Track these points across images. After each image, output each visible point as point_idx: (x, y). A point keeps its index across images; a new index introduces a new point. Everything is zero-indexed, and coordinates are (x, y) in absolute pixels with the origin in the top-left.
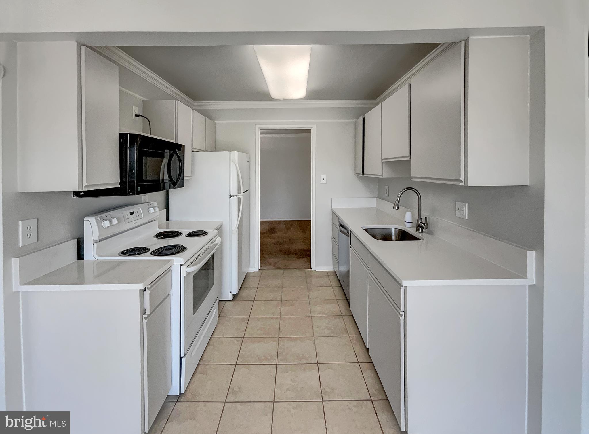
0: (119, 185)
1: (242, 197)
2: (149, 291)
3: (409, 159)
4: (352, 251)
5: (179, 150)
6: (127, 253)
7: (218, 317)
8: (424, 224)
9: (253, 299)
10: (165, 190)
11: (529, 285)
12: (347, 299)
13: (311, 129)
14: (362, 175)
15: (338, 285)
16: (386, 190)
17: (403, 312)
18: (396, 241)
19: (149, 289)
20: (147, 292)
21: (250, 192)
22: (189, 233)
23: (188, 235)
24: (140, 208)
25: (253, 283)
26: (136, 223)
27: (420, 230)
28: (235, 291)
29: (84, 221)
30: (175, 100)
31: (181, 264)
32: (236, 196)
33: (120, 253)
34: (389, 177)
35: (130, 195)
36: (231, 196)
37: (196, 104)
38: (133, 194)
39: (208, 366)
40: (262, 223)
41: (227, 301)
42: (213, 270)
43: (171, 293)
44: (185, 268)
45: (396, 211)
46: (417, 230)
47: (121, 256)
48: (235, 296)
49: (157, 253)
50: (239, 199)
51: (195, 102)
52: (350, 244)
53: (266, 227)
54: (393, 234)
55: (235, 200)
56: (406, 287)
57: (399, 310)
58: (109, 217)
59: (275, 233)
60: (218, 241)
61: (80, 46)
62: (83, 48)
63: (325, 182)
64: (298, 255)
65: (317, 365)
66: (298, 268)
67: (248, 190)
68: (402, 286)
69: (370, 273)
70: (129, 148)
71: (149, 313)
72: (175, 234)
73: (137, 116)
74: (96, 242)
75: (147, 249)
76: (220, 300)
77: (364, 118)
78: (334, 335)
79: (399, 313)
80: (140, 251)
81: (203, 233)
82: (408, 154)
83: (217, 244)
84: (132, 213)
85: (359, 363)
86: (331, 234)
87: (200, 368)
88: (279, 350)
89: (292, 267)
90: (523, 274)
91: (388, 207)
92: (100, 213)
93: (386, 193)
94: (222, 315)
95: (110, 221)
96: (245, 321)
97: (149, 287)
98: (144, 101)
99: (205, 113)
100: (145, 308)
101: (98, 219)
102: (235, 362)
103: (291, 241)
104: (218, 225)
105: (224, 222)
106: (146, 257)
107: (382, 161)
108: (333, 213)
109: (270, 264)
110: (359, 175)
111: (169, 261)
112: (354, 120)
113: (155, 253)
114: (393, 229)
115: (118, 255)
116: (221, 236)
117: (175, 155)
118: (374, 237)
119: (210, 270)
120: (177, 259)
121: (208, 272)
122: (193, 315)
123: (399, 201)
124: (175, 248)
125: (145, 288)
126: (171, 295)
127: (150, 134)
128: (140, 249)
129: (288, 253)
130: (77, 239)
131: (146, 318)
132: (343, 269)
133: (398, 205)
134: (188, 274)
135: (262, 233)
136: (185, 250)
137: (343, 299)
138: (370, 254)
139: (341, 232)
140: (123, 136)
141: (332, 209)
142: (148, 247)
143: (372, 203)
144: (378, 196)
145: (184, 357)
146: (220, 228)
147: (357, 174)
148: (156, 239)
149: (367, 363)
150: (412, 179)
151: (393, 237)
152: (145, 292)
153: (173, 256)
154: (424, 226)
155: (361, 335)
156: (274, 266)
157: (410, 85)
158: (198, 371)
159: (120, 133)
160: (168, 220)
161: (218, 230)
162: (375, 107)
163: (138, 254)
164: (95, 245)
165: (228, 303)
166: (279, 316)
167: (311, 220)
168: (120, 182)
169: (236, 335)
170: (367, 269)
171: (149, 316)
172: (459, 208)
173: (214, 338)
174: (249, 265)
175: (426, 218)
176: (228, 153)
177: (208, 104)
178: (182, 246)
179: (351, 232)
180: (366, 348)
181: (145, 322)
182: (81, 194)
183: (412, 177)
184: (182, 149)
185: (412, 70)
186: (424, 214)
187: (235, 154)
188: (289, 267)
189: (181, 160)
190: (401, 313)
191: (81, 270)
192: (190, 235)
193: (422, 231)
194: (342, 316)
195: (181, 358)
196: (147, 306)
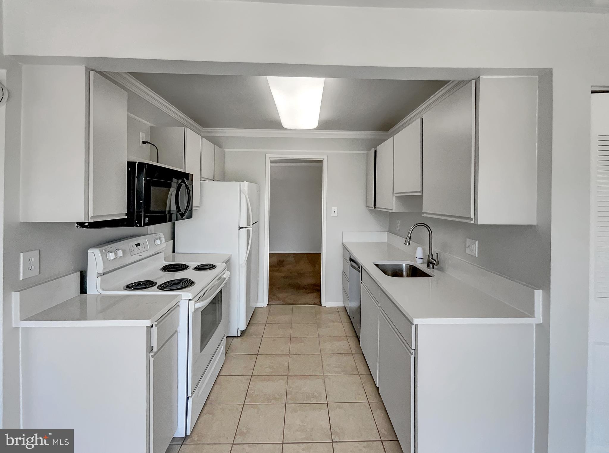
0: (126, 215)
1: (251, 229)
2: (157, 328)
3: (420, 194)
4: (363, 287)
5: (188, 179)
6: (132, 287)
7: (226, 354)
8: (435, 260)
9: (261, 336)
10: (171, 221)
11: (536, 324)
12: (357, 336)
13: (322, 160)
14: (373, 209)
15: (348, 322)
16: (397, 224)
17: (414, 351)
18: (407, 277)
19: (156, 325)
20: (155, 329)
21: (259, 223)
22: (197, 266)
23: (195, 268)
24: (146, 240)
25: (261, 318)
26: (142, 255)
27: (431, 267)
28: (243, 327)
29: (88, 253)
30: (184, 127)
31: (189, 299)
32: (245, 228)
33: (125, 287)
34: (401, 212)
35: (137, 226)
36: (240, 228)
37: (205, 131)
38: (141, 226)
39: (214, 406)
40: (271, 255)
41: (234, 338)
42: (221, 304)
43: (178, 330)
44: (194, 303)
45: (407, 246)
46: (428, 267)
47: (126, 289)
48: (243, 333)
49: (164, 287)
50: (248, 232)
51: (204, 129)
52: (361, 280)
53: (275, 259)
54: (404, 270)
55: (244, 232)
56: (417, 326)
57: (410, 349)
58: (114, 248)
59: (283, 266)
60: (226, 275)
61: (88, 71)
62: (92, 73)
63: (336, 214)
64: (307, 290)
65: (327, 404)
66: (308, 304)
67: (257, 222)
68: (414, 324)
69: (380, 310)
70: (137, 178)
71: (156, 351)
72: (182, 267)
73: (144, 143)
74: (99, 275)
75: (154, 283)
76: (227, 337)
77: (376, 150)
78: (345, 373)
79: (410, 352)
80: (146, 285)
81: (212, 267)
82: (420, 190)
83: (225, 278)
84: (138, 245)
85: (369, 402)
86: (342, 269)
87: (207, 407)
88: (288, 389)
89: (301, 303)
90: (531, 314)
91: (399, 242)
92: (106, 244)
93: (397, 227)
94: (229, 352)
95: (115, 253)
96: (253, 359)
97: (156, 323)
98: (151, 128)
99: (214, 141)
100: (152, 346)
101: (102, 251)
102: (242, 402)
103: (300, 275)
104: (225, 258)
105: (232, 256)
106: (153, 292)
107: (394, 195)
108: (344, 247)
109: (279, 299)
110: (371, 208)
111: (177, 296)
112: (365, 152)
113: (162, 287)
114: (404, 265)
115: (124, 289)
116: (228, 270)
117: (184, 184)
118: (385, 272)
119: (218, 305)
120: (185, 294)
121: (216, 307)
122: (201, 352)
123: (410, 236)
124: (183, 283)
125: (153, 324)
126: (179, 332)
127: (158, 162)
128: (146, 283)
129: (297, 288)
130: (80, 272)
131: (152, 356)
132: (353, 304)
133: (410, 241)
134: (196, 310)
135: (271, 267)
136: (193, 284)
137: (353, 336)
138: (381, 291)
139: (351, 267)
140: (131, 165)
141: (343, 242)
142: (154, 281)
143: (383, 237)
144: (389, 230)
145: (191, 396)
146: (228, 261)
147: (368, 207)
148: (163, 272)
149: (377, 403)
150: (424, 215)
151: (404, 273)
152: (152, 328)
153: (181, 290)
154: (434, 262)
155: (371, 373)
156: (282, 301)
157: (422, 119)
158: (204, 412)
159: (127, 162)
160: (174, 252)
161: (226, 263)
162: (387, 139)
163: (144, 288)
164: (99, 278)
165: (235, 340)
166: (289, 354)
167: (321, 254)
168: (126, 212)
169: (244, 373)
170: (378, 306)
171: (155, 353)
172: (469, 245)
173: (221, 376)
174: (257, 301)
175: (437, 254)
176: (238, 183)
177: (217, 131)
178: (190, 280)
179: (362, 268)
180: (376, 386)
181: (152, 359)
182: (85, 224)
183: (423, 213)
184: (190, 178)
185: (424, 104)
186: (435, 250)
187: (245, 184)
188: (298, 303)
189: (190, 191)
190: (412, 351)
191: (83, 304)
192: (198, 268)
193: (433, 268)
194: (352, 353)
195: (188, 398)
196: (155, 344)
